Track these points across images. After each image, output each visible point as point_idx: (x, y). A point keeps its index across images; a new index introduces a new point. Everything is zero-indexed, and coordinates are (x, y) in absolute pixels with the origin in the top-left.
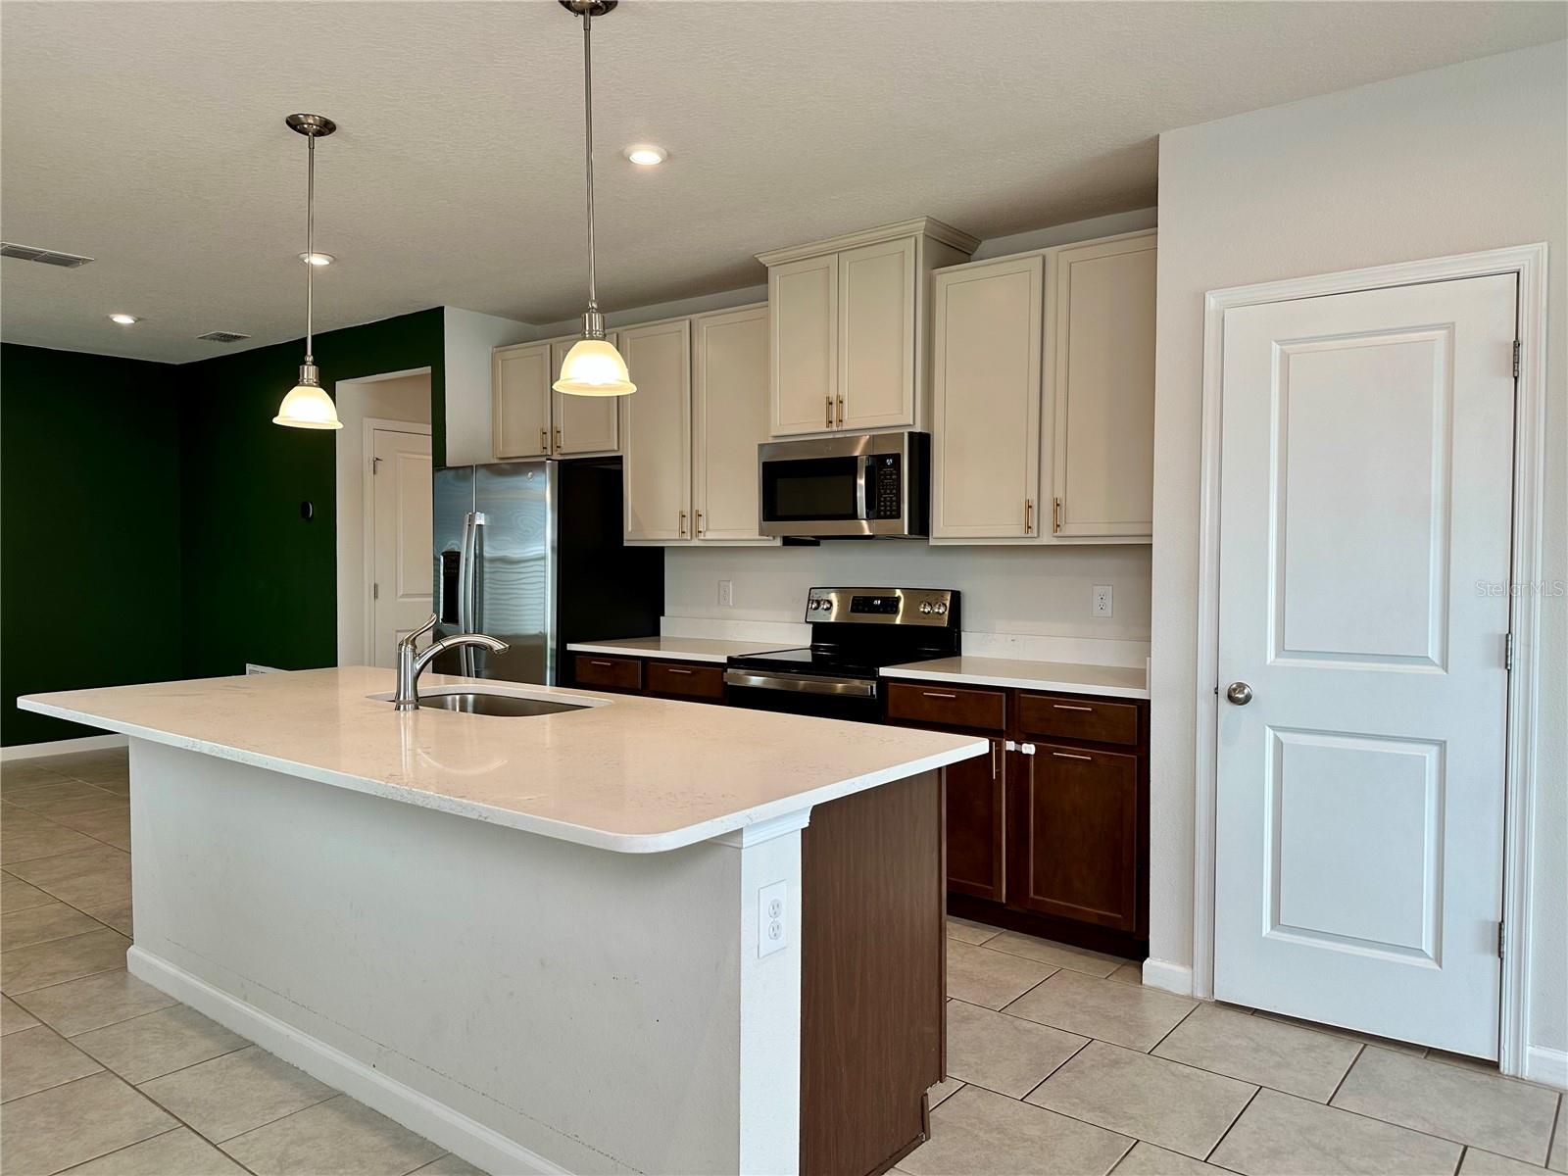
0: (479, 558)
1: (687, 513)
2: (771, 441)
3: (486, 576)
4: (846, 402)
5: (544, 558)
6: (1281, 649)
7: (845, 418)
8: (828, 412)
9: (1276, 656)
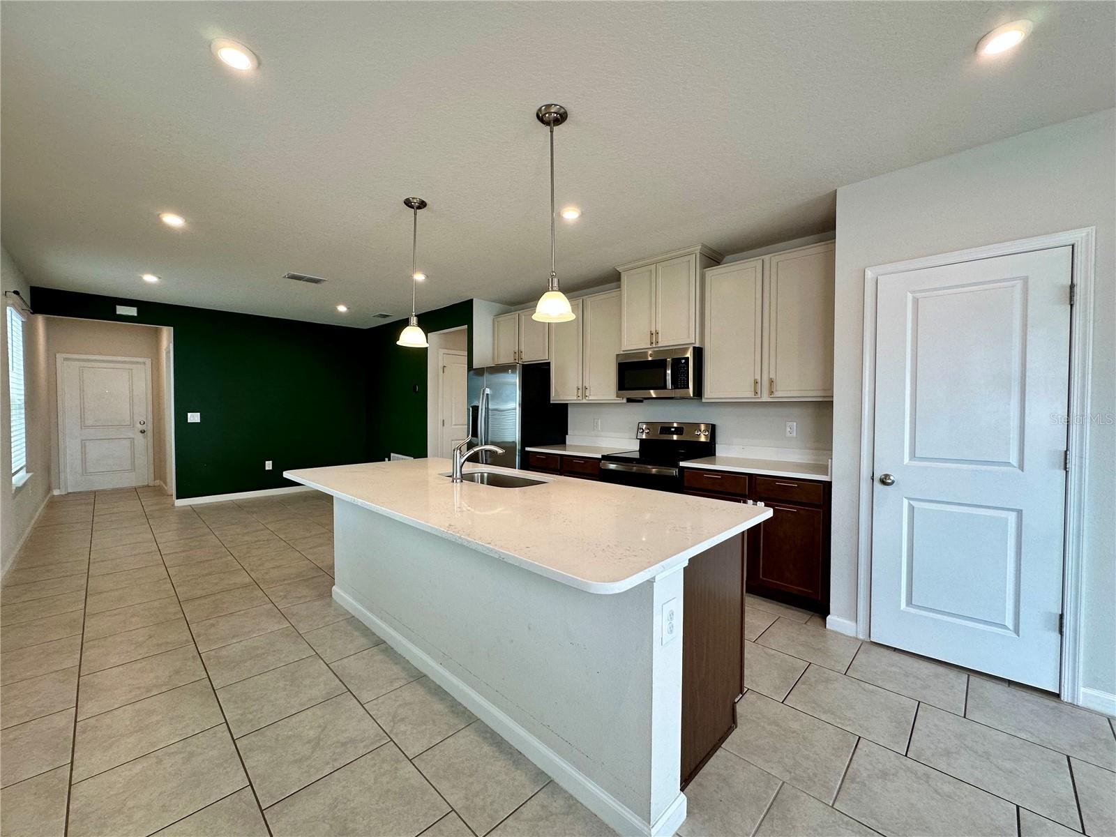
0: (487, 409)
1: (580, 388)
2: (622, 353)
3: (490, 416)
4: (660, 334)
5: (515, 409)
6: (913, 456)
7: (660, 340)
8: (651, 338)
9: (910, 460)
